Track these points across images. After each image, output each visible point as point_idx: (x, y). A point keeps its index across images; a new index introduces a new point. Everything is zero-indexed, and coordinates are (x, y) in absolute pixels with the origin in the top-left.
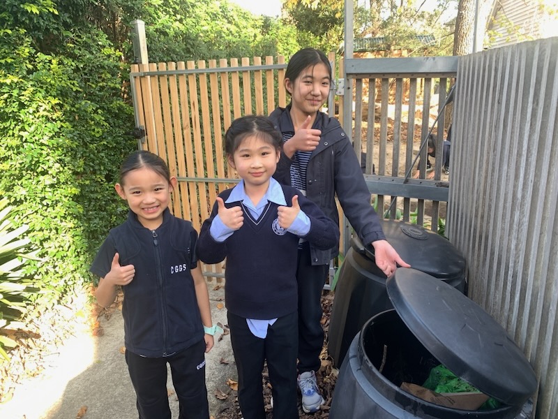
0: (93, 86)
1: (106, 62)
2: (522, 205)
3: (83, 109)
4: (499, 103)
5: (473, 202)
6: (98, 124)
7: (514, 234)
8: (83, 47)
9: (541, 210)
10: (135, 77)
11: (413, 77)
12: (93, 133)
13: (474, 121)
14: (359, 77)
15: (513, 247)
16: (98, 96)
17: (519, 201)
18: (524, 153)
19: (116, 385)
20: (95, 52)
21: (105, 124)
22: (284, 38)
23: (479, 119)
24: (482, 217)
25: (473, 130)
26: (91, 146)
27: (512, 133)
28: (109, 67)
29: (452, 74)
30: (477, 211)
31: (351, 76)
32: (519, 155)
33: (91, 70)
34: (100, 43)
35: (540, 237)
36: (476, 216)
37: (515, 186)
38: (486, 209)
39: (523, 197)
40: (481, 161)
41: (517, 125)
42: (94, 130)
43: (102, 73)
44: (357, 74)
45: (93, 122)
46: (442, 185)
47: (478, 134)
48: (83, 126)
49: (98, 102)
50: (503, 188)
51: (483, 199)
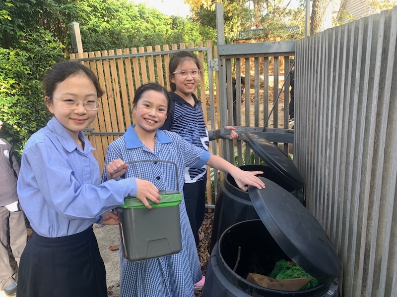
0: (43, 70)
1: (52, 53)
2: (330, 145)
3: (34, 86)
4: (317, 73)
5: (306, 144)
7: (327, 165)
8: (34, 42)
9: (340, 147)
15: (327, 174)
17: (329, 142)
18: (330, 107)
20: (42, 46)
22: (190, 31)
23: (307, 84)
24: (311, 154)
25: (305, 92)
26: (42, 112)
27: (324, 93)
28: (54, 56)
29: (292, 53)
30: (308, 149)
31: (223, 57)
32: (328, 109)
33: (41, 59)
34: (46, 39)
35: (340, 167)
36: (308, 153)
37: (327, 131)
38: (313, 148)
39: (331, 138)
40: (309, 114)
41: (326, 88)
43: (49, 61)
46: (289, 132)
47: (307, 95)
48: (36, 99)
50: (321, 132)
51: (312, 141)
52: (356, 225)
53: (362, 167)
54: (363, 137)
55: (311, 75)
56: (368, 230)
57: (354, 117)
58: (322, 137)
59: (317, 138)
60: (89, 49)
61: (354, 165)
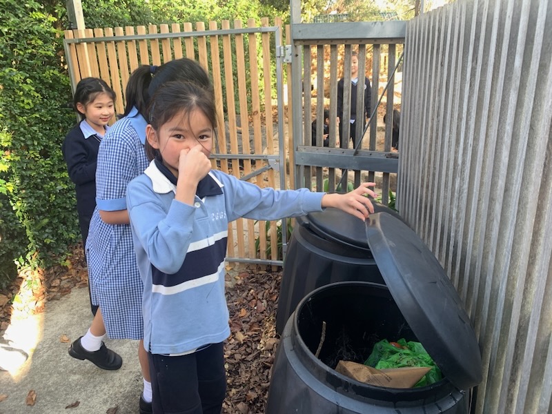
0: (21, 52)
1: (36, 27)
2: (462, 172)
3: (8, 77)
4: (442, 65)
5: (419, 172)
6: (28, 95)
7: (455, 202)
8: (7, 9)
9: (480, 175)
10: (70, 44)
11: (361, 43)
12: (22, 105)
13: (420, 87)
14: (307, 44)
15: (454, 216)
16: (27, 64)
17: (459, 167)
18: (464, 116)
19: (50, 374)
20: (21, 16)
21: (36, 95)
22: (244, 11)
23: (425, 84)
24: (428, 187)
25: (420, 96)
26: (21, 118)
27: (454, 95)
28: (39, 33)
29: (400, 39)
30: (423, 180)
31: (299, 42)
32: (460, 118)
33: (18, 35)
34: (27, 5)
35: (478, 204)
36: (422, 186)
37: (456, 152)
38: (431, 178)
39: (464, 163)
40: (426, 128)
41: (458, 87)
42: (23, 101)
43: (32, 40)
44: (304, 40)
45: (22, 93)
46: (391, 156)
47: (424, 100)
48: (10, 97)
49: (29, 70)
50: (445, 154)
51: (429, 168)
52: (504, 290)
53: (519, 203)
54: (524, 157)
55: (431, 69)
56: (525, 298)
57: (508, 128)
58: (448, 161)
59: (438, 163)
60: (94, 25)
61: (504, 201)
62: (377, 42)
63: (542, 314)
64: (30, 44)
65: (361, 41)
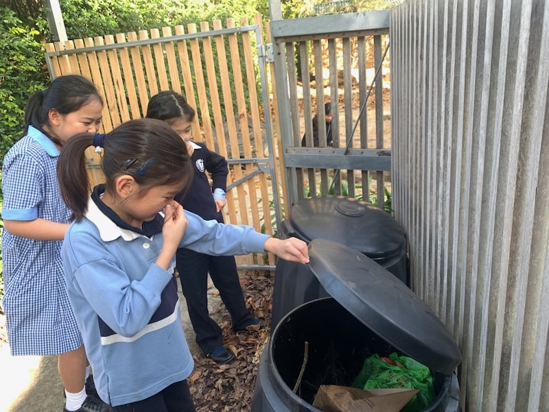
0: (3, 70)
1: (16, 43)
2: (444, 176)
4: (422, 59)
5: (408, 172)
6: (11, 112)
7: (440, 208)
10: (51, 58)
11: (344, 37)
12: (6, 123)
13: (405, 80)
15: (440, 223)
16: (10, 81)
18: (443, 115)
21: (21, 112)
23: (408, 78)
24: (416, 188)
25: (405, 90)
26: (6, 137)
27: (433, 92)
28: (20, 48)
29: (385, 30)
30: (412, 181)
32: (439, 117)
34: (5, 21)
35: (460, 213)
36: (412, 187)
37: (438, 154)
38: (418, 179)
39: (445, 166)
40: (412, 126)
41: (436, 84)
42: (7, 120)
43: (13, 56)
45: (5, 111)
46: (385, 153)
47: (408, 95)
49: (13, 87)
50: (429, 156)
51: (416, 168)
52: (487, 311)
53: (496, 218)
54: (497, 166)
55: (412, 62)
56: (506, 323)
57: (482, 132)
58: (432, 163)
59: (423, 164)
61: (482, 213)
62: (361, 35)
63: (523, 344)
64: (13, 60)
65: (344, 34)
